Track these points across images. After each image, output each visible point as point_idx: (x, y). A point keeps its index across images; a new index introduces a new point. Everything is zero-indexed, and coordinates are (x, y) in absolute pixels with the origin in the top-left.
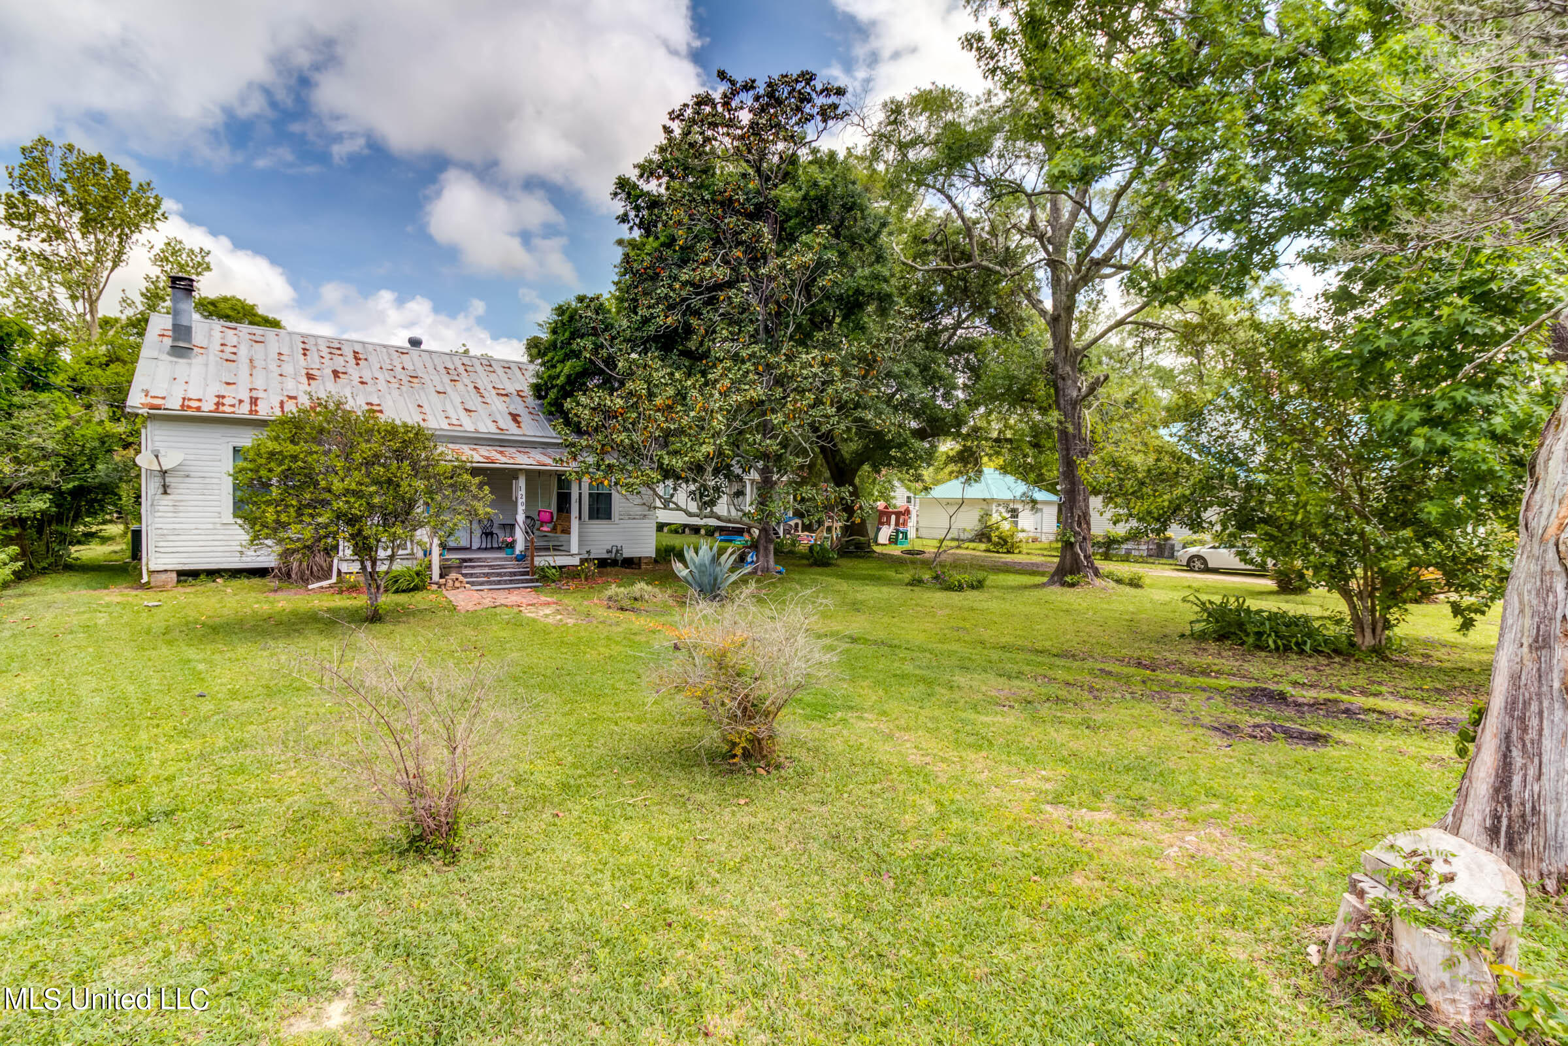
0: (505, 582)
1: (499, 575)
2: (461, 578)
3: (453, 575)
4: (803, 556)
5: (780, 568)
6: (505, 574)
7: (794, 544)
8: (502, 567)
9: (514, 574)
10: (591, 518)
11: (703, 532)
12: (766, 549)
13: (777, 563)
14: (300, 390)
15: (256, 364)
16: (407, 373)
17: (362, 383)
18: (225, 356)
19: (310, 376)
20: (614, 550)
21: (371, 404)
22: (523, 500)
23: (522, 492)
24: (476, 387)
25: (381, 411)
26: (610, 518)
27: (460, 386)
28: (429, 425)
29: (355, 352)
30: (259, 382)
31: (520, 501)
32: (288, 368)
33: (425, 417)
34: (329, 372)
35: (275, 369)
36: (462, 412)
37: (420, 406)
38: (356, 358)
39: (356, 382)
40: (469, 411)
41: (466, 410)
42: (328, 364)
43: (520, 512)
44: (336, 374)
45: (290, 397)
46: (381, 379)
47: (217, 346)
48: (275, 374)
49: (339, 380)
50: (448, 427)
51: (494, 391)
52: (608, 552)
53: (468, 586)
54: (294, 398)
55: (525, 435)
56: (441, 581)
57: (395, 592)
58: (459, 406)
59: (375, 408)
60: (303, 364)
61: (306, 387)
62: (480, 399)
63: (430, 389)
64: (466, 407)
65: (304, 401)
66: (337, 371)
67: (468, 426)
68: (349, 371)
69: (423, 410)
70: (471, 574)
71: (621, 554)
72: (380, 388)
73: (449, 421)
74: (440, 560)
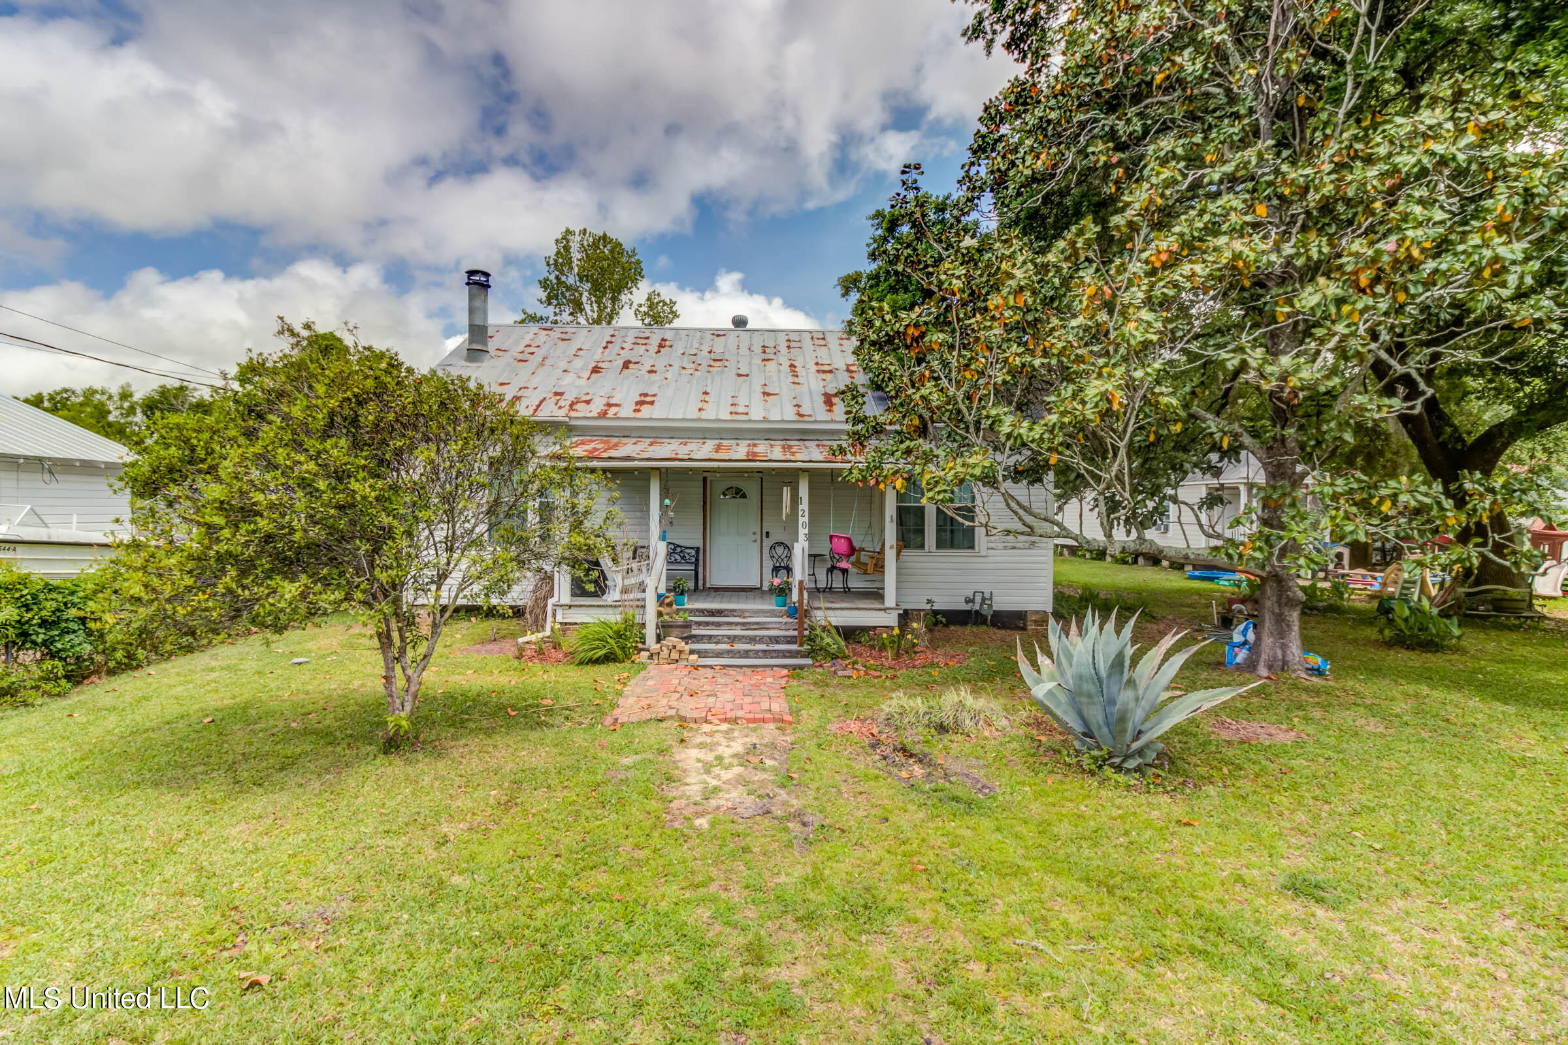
0: (757, 654)
1: (752, 640)
2: (682, 645)
3: (672, 640)
4: (1363, 619)
5: (1316, 660)
6: (761, 640)
7: (1337, 590)
8: (761, 626)
9: (776, 640)
10: (940, 545)
11: (1165, 563)
12: (1280, 619)
13: (1308, 645)
14: (574, 385)
15: (547, 362)
16: (713, 356)
17: (650, 372)
18: (521, 357)
19: (596, 370)
20: (978, 599)
21: (646, 395)
22: (806, 519)
23: (804, 506)
24: (792, 366)
25: (652, 403)
26: (972, 547)
27: (771, 366)
28: (704, 415)
29: (664, 340)
30: (535, 381)
31: (801, 520)
32: (578, 363)
33: (705, 406)
34: (620, 363)
35: (563, 365)
36: (758, 397)
37: (706, 393)
38: (661, 346)
39: (644, 372)
40: (769, 394)
41: (764, 393)
42: (626, 354)
43: (801, 537)
44: (626, 365)
45: (556, 394)
46: (676, 366)
47: (521, 348)
48: (559, 371)
49: (626, 371)
50: (729, 417)
51: (816, 368)
52: (968, 601)
53: (694, 657)
54: (561, 394)
55: (832, 421)
56: (655, 647)
57: (581, 663)
58: (758, 389)
59: (648, 399)
60: (598, 357)
61: (583, 382)
62: (791, 379)
63: (731, 373)
64: (767, 390)
65: (570, 397)
66: (629, 362)
67: (757, 414)
68: (643, 360)
69: (707, 398)
70: (710, 637)
71: (990, 606)
72: (669, 375)
73: (733, 409)
74: (660, 614)
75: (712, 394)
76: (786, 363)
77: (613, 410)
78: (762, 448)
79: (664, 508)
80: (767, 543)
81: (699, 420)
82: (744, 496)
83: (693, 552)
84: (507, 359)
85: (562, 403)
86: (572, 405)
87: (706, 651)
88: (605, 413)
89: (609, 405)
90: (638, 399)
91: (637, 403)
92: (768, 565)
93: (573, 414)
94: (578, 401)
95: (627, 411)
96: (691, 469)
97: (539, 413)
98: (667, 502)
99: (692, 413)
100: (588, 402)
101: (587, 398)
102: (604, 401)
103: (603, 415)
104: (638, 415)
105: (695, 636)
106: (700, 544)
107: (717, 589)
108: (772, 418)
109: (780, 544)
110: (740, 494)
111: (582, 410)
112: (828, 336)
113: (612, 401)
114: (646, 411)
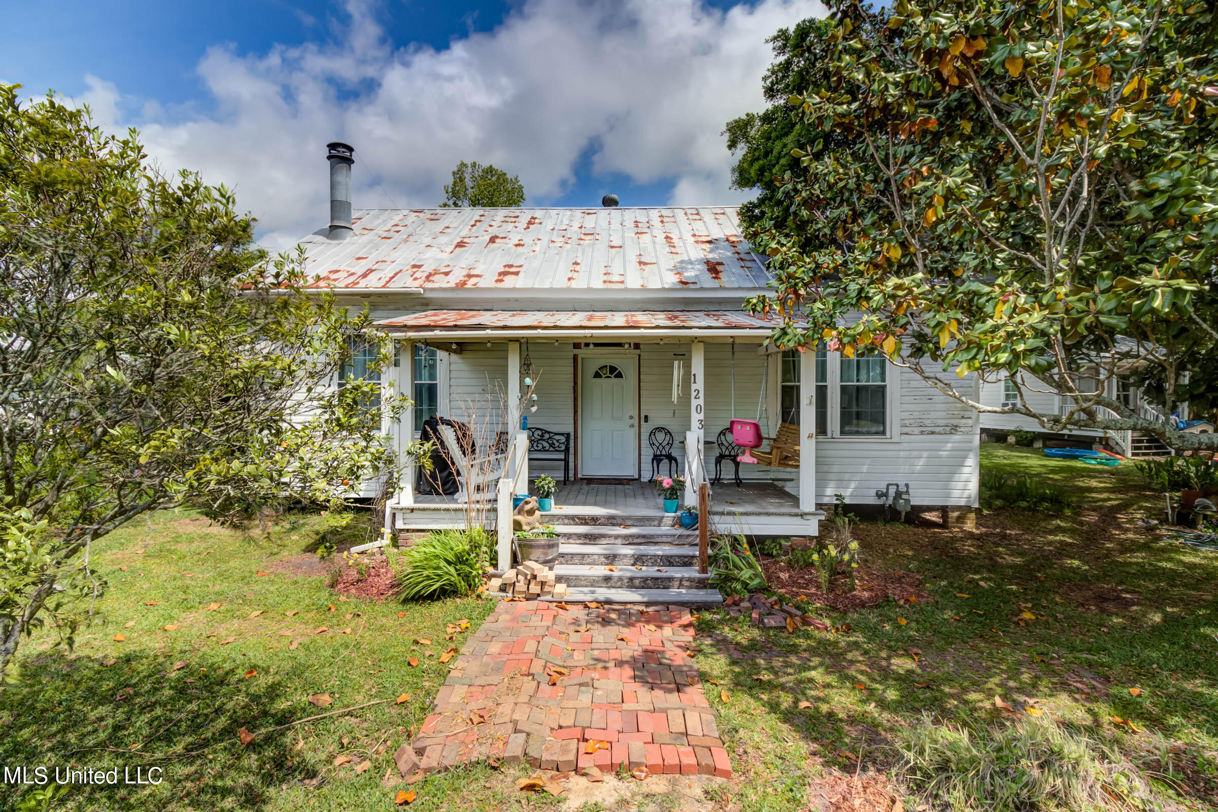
0: (645, 583)
1: (637, 560)
2: (544, 571)
3: (531, 565)
6: (649, 560)
8: (648, 540)
9: (669, 560)
10: (843, 431)
14: (432, 259)
15: (412, 239)
16: (583, 231)
17: (517, 245)
18: (385, 234)
19: (461, 245)
20: (892, 491)
21: (511, 266)
22: (701, 401)
23: (699, 385)
24: (667, 237)
25: (517, 273)
26: (883, 433)
27: (645, 238)
28: (574, 284)
29: (533, 218)
30: (395, 255)
31: (694, 403)
32: (443, 239)
33: (575, 275)
34: (487, 238)
35: (427, 241)
36: (633, 266)
37: (576, 263)
38: (530, 223)
39: (511, 245)
40: (645, 264)
41: (640, 263)
42: (493, 231)
43: (695, 424)
44: (493, 240)
45: (414, 266)
46: (545, 241)
47: (388, 227)
48: (422, 246)
49: (492, 245)
50: (601, 285)
51: (693, 239)
52: (879, 495)
53: (560, 588)
54: (419, 267)
55: (722, 288)
56: (510, 574)
57: (406, 601)
58: (633, 258)
59: (512, 270)
60: (463, 234)
61: (445, 256)
62: (668, 249)
63: (602, 245)
64: (643, 259)
65: (428, 269)
66: (497, 237)
67: (634, 281)
68: (510, 236)
69: (577, 268)
70: (583, 555)
71: (907, 501)
72: (537, 248)
73: (605, 278)
74: (517, 526)
75: (583, 265)
76: (661, 237)
77: (473, 280)
78: (641, 318)
79: (524, 389)
80: (646, 429)
81: (569, 289)
82: (619, 375)
83: (563, 439)
84: (370, 236)
85: (417, 275)
86: (428, 277)
87: (577, 578)
88: (465, 283)
89: (470, 276)
90: (502, 270)
91: (500, 274)
92: (648, 454)
93: (429, 285)
94: (436, 272)
95: (487, 282)
96: (557, 339)
97: (390, 285)
98: (528, 381)
99: (560, 282)
100: (447, 274)
101: (447, 270)
102: (465, 272)
103: (461, 285)
104: (500, 285)
105: (562, 555)
106: (570, 430)
107: (590, 481)
108: (651, 286)
109: (660, 429)
110: (615, 374)
111: (440, 282)
112: (701, 211)
113: (473, 272)
114: (509, 282)
